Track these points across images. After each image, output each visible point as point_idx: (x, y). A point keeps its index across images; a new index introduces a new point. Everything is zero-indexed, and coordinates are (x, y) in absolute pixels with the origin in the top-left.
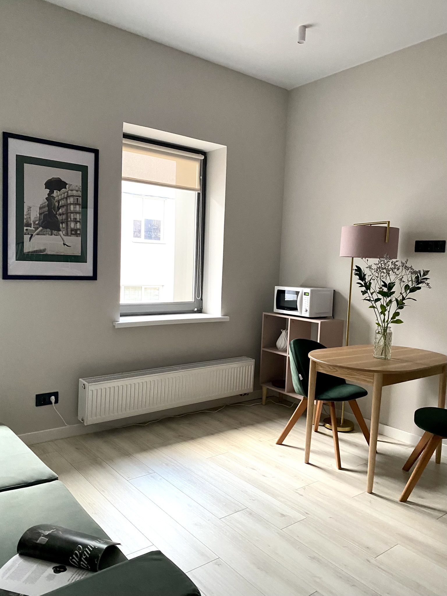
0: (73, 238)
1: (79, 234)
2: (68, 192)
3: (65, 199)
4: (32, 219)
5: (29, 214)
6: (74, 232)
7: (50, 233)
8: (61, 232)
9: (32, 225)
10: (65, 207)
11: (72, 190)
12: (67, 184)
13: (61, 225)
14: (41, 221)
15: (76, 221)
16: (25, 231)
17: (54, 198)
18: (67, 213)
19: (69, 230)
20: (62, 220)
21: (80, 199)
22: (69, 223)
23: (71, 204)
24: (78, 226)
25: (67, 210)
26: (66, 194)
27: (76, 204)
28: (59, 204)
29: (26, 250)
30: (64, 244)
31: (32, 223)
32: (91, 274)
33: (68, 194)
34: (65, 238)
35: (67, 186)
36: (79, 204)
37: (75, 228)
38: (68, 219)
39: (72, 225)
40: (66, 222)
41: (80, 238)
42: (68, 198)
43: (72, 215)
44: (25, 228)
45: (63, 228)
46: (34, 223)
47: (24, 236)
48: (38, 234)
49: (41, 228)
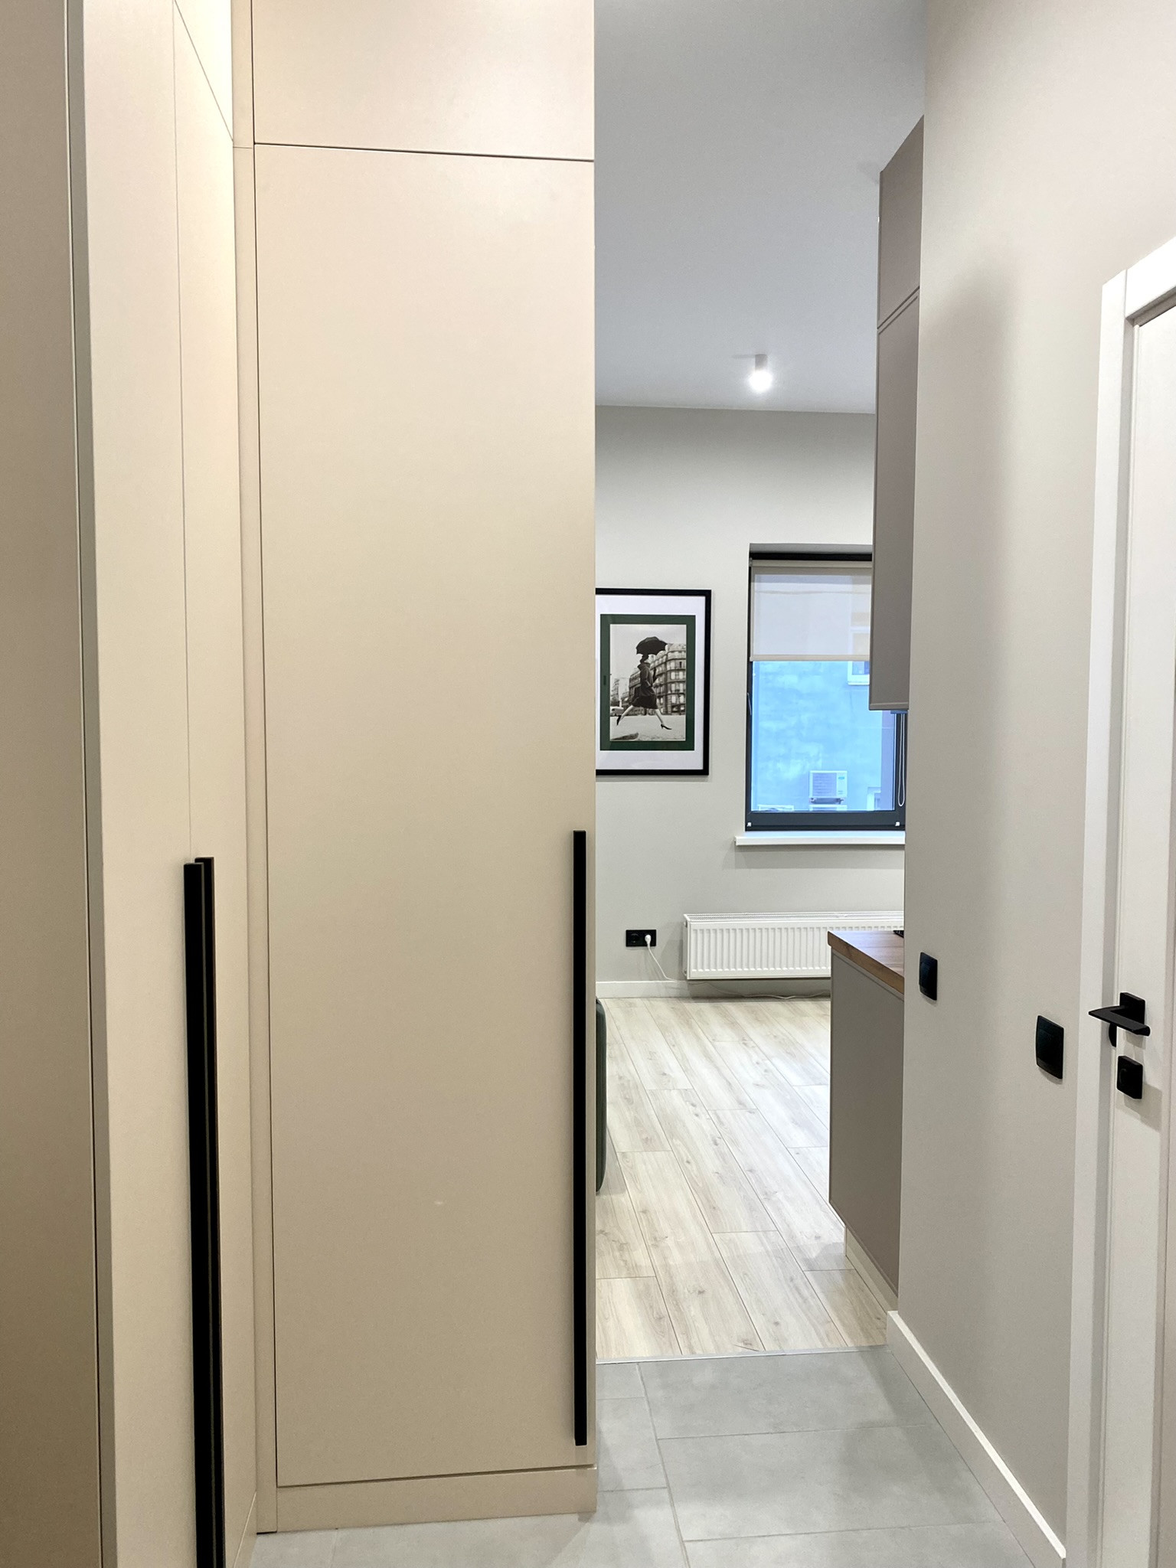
0: (675, 717)
1: (683, 711)
2: (667, 655)
3: (663, 665)
4: (621, 695)
5: (617, 689)
6: (676, 709)
7: (643, 712)
8: (657, 710)
9: (621, 703)
10: (664, 676)
11: (673, 652)
12: (666, 644)
13: (658, 700)
14: (632, 697)
15: (678, 693)
16: (611, 712)
17: (648, 664)
18: (666, 684)
19: (669, 706)
20: (660, 693)
21: (684, 663)
22: (669, 697)
23: (671, 671)
24: (682, 699)
25: (666, 679)
26: (665, 657)
27: (678, 670)
28: (655, 673)
29: (613, 736)
30: (662, 726)
31: (620, 700)
32: (701, 767)
33: (667, 658)
34: (662, 717)
35: (666, 647)
36: (683, 670)
37: (678, 703)
38: (667, 692)
39: (674, 699)
40: (665, 695)
41: (683, 717)
42: (668, 663)
43: (673, 685)
44: (611, 708)
45: (661, 704)
46: (623, 700)
47: (611, 718)
48: (627, 715)
49: (631, 707)
